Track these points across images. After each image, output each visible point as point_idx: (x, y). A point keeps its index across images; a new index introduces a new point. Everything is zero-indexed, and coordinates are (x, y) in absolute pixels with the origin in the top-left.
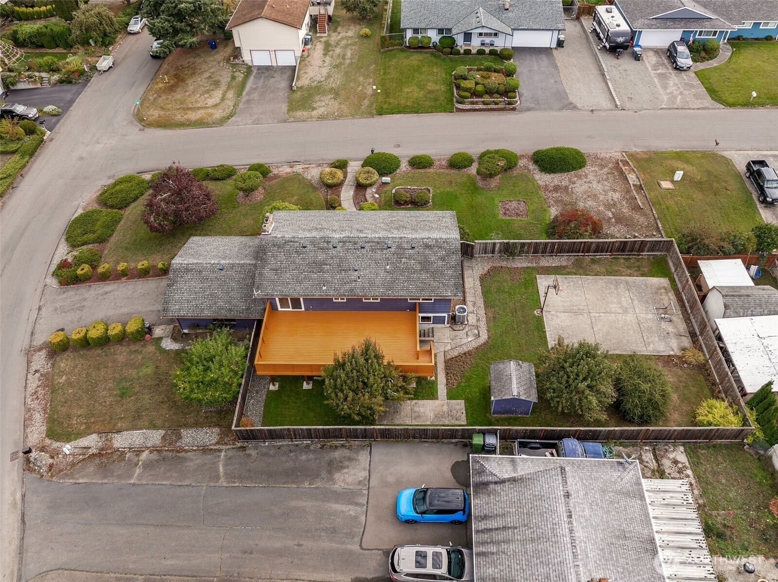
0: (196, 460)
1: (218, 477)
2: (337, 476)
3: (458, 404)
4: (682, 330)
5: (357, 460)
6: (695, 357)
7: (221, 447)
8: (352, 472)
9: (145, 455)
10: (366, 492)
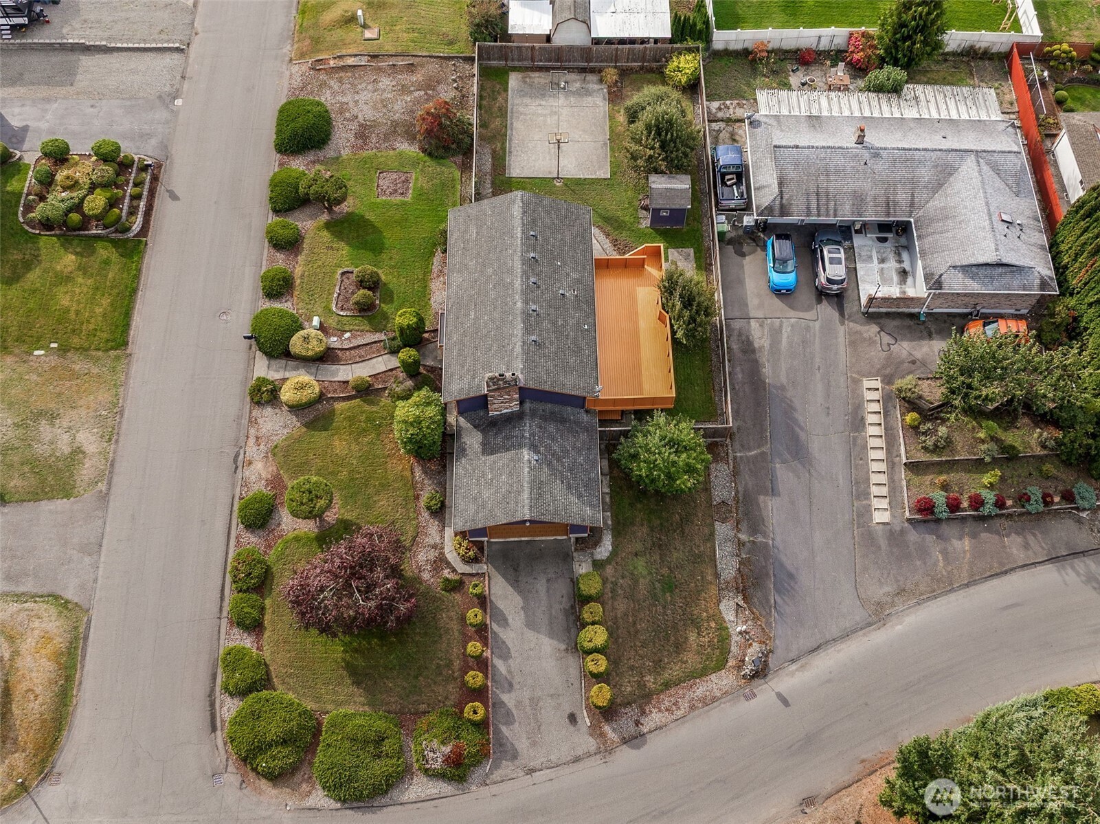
0: (747, 480)
1: (763, 453)
2: (756, 345)
3: (673, 254)
4: (578, 77)
5: (740, 329)
6: (611, 74)
7: (731, 457)
8: (753, 332)
9: (743, 537)
10: (769, 321)
